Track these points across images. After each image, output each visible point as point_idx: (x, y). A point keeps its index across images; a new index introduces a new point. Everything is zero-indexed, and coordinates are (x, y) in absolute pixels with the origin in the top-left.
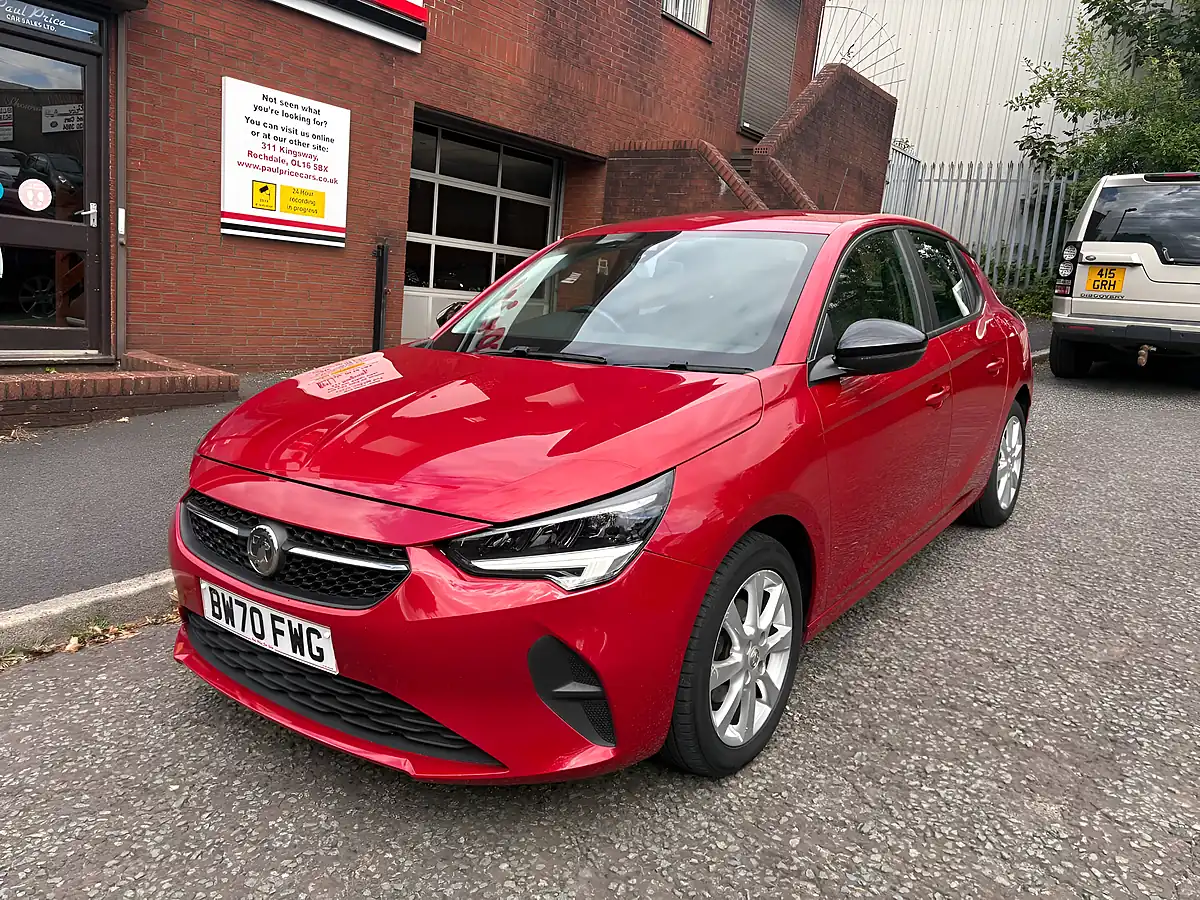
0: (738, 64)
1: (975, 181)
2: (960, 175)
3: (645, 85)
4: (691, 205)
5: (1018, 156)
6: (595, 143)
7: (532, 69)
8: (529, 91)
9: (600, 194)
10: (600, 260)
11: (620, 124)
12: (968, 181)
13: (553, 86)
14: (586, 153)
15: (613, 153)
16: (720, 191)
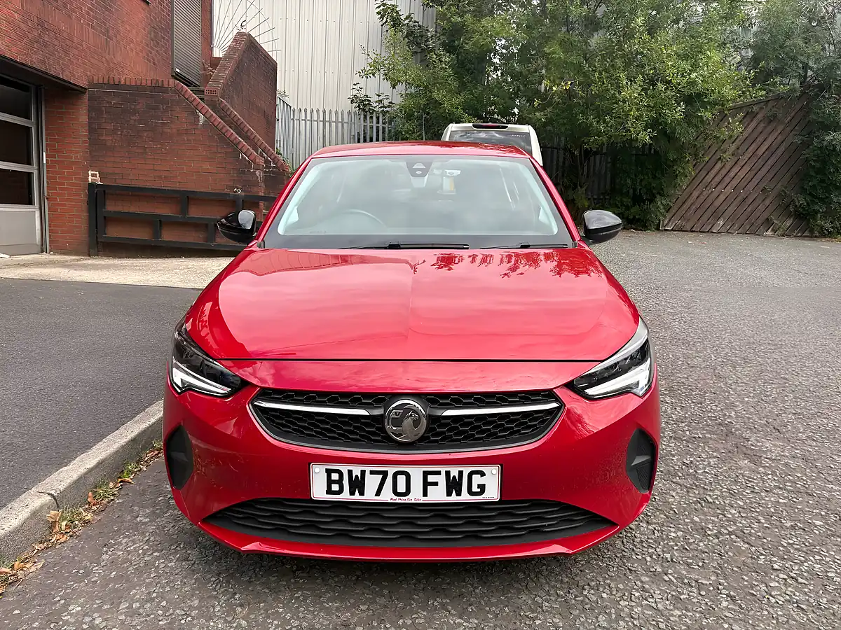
0: (167, 22)
1: (328, 121)
2: (318, 117)
3: (108, 31)
4: (174, 130)
5: (348, 106)
6: (77, 76)
7: (22, 5)
8: (23, 26)
9: (83, 118)
10: (90, 173)
11: (92, 60)
12: (324, 121)
13: (41, 24)
14: (70, 83)
15: (92, 85)
16: (199, 121)
